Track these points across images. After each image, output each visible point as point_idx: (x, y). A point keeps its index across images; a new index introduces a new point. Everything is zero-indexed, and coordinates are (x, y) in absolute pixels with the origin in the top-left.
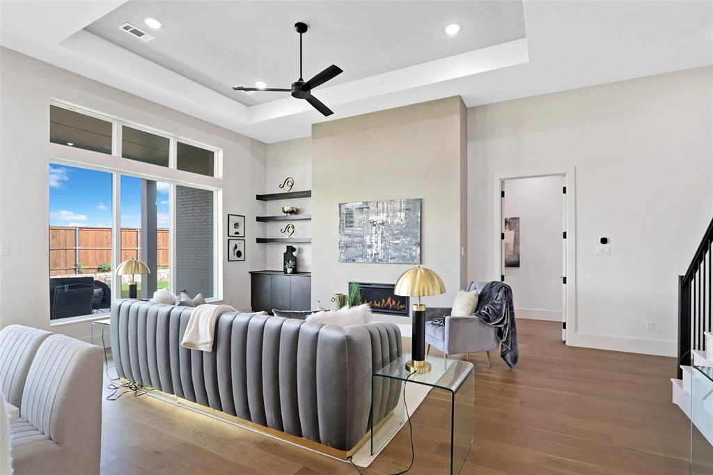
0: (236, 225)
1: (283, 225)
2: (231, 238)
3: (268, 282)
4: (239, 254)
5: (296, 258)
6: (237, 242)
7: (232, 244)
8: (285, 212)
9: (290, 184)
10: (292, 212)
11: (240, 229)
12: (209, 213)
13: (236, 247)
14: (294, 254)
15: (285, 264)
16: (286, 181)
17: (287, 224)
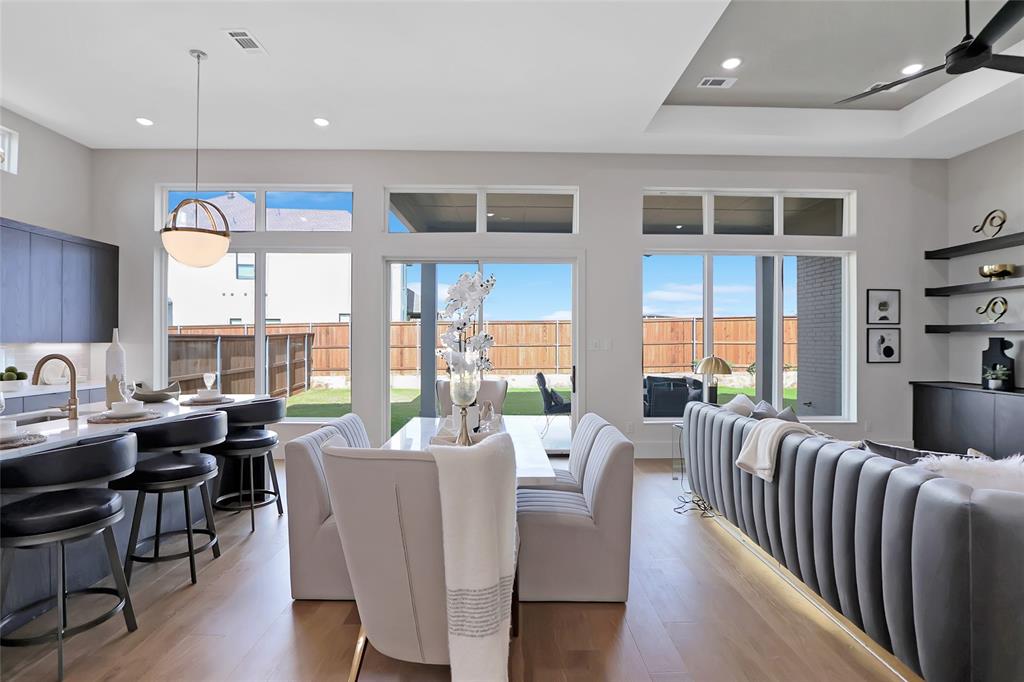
0: (883, 306)
1: (983, 300)
2: (872, 326)
3: (945, 401)
4: (888, 352)
5: (1012, 360)
6: (883, 333)
7: (875, 337)
8: (985, 276)
9: (997, 222)
10: (1003, 274)
11: (892, 314)
12: (836, 291)
13: (883, 340)
14: (1009, 353)
15: (984, 372)
16: (990, 218)
17: (989, 297)
